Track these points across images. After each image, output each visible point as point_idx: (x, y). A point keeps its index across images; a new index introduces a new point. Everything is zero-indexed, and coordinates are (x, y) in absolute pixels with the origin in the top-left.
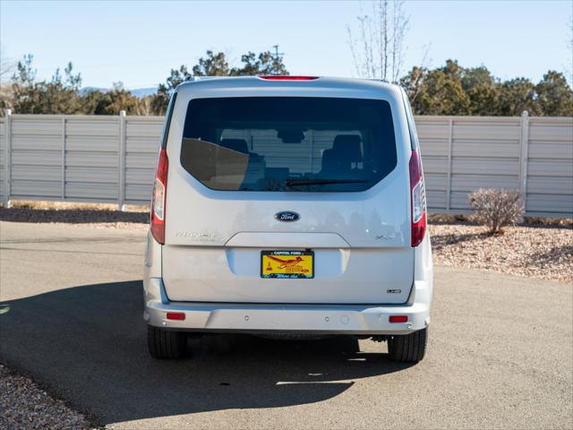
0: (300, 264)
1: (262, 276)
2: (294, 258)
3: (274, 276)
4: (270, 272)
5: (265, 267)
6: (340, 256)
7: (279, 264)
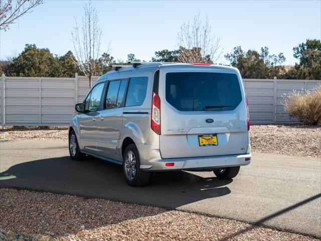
0: (213, 140)
1: (200, 146)
2: (210, 138)
3: (204, 145)
4: (202, 144)
5: (201, 142)
6: (226, 136)
7: (205, 140)
